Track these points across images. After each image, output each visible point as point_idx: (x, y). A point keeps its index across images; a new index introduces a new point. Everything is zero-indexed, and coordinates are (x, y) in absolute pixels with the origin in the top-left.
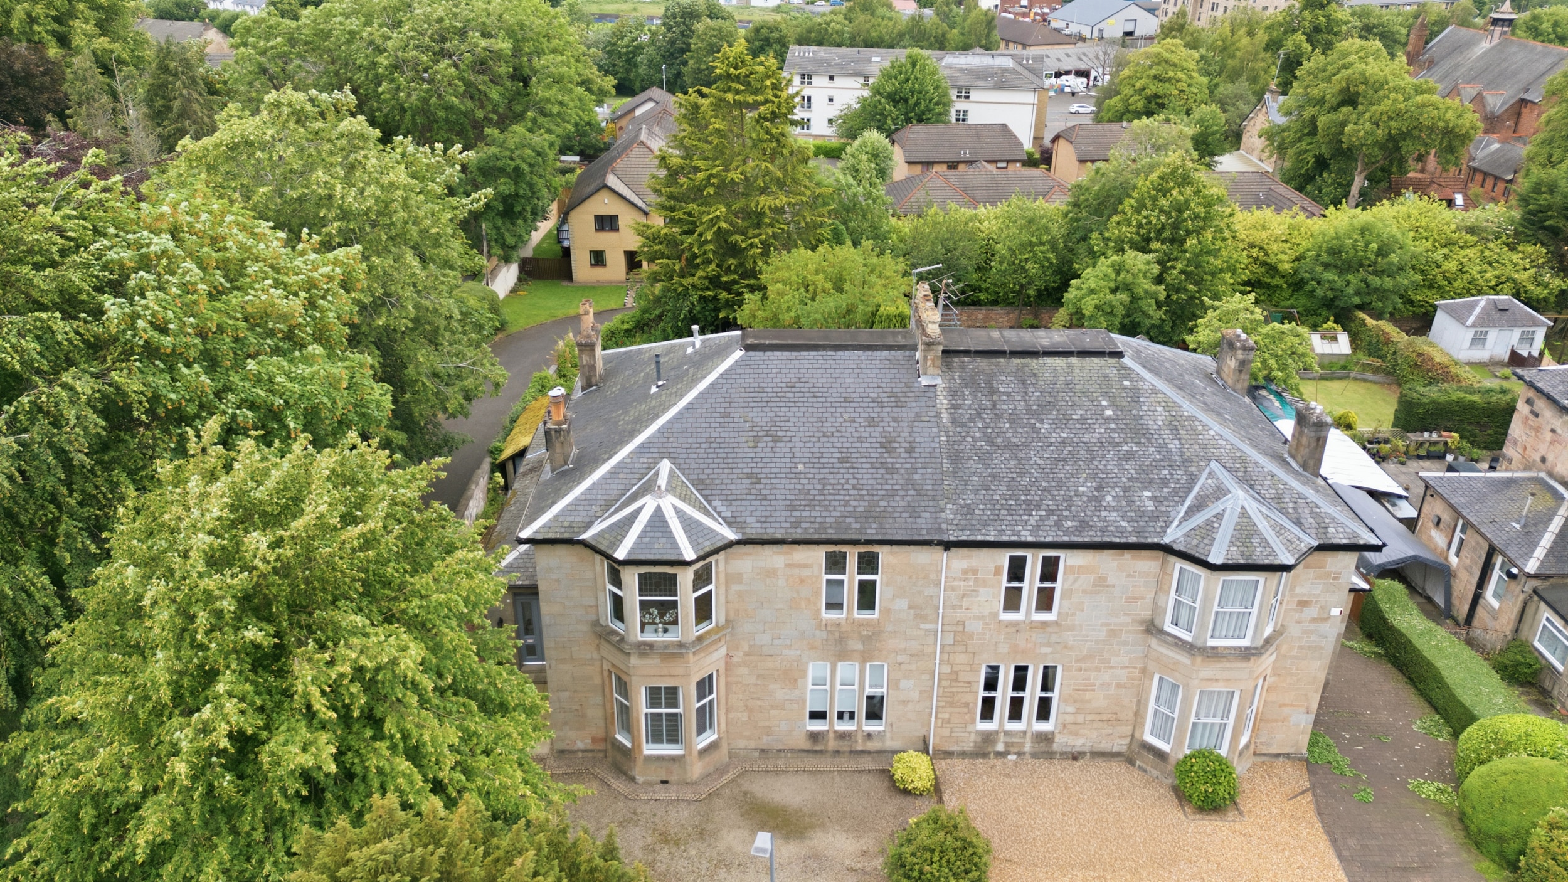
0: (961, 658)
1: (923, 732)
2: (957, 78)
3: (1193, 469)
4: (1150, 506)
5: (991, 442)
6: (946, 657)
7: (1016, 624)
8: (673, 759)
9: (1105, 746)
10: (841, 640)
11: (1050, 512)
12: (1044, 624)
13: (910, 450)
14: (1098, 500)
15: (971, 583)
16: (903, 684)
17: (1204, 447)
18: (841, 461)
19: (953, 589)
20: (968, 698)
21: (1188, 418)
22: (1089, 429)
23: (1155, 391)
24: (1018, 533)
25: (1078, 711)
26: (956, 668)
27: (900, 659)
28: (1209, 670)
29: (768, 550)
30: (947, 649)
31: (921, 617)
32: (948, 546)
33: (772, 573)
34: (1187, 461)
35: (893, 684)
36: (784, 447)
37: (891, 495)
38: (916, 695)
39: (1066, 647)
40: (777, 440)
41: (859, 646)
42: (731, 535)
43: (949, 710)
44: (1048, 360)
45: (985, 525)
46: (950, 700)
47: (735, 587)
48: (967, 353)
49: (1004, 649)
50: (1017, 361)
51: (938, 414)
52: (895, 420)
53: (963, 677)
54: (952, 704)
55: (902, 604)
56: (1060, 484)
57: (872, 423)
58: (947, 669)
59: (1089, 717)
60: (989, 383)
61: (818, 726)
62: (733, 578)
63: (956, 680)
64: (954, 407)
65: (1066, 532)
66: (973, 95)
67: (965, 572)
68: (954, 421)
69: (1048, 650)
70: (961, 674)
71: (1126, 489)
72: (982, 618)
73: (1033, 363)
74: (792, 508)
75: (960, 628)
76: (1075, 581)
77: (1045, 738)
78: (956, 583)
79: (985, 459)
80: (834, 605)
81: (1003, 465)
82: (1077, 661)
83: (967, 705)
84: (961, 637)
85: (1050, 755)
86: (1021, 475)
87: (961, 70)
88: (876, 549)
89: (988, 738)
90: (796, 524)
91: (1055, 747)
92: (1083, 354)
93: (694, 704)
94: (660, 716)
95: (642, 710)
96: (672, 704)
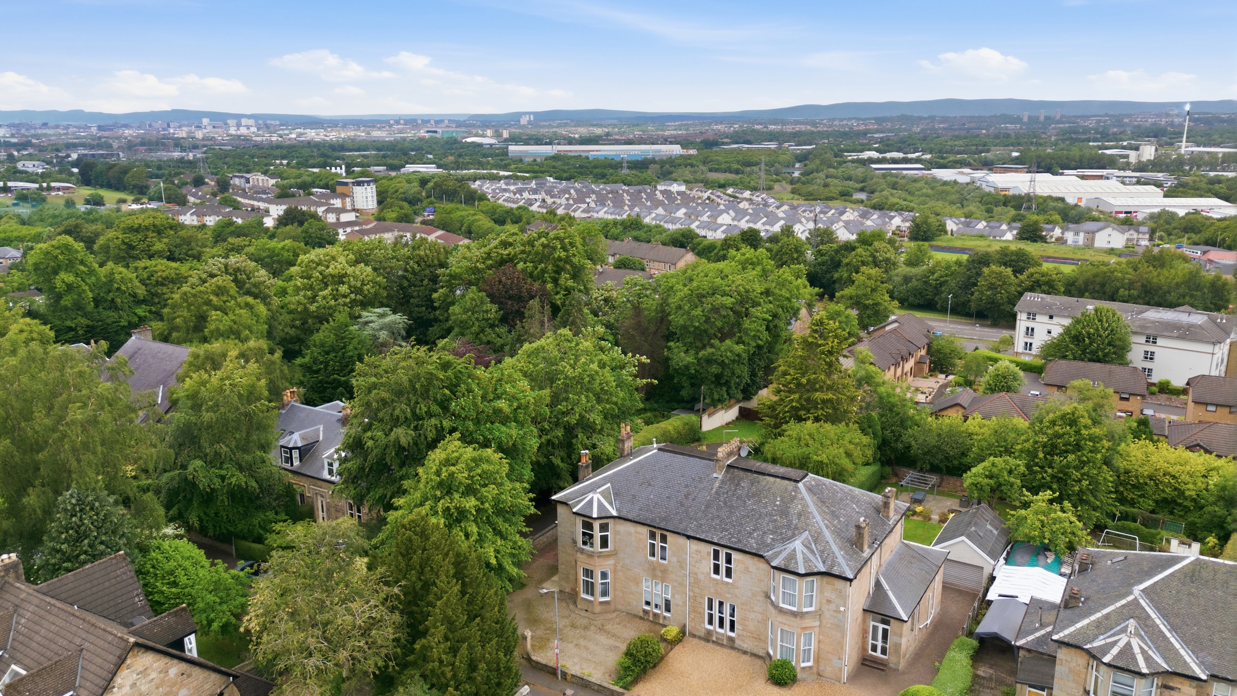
0: (697, 590)
1: (684, 623)
2: (1147, 328)
3: (796, 532)
4: (769, 541)
5: (725, 503)
6: (691, 588)
7: (716, 580)
8: (590, 601)
9: (756, 651)
10: (654, 569)
11: (730, 534)
12: (727, 583)
13: (693, 500)
14: (751, 534)
15: (698, 557)
16: (677, 597)
17: (807, 525)
18: (668, 497)
19: (692, 558)
20: (701, 611)
21: (810, 513)
22: (765, 507)
23: (803, 499)
24: (713, 538)
25: (743, 630)
26: (696, 594)
27: (674, 584)
28: (781, 618)
29: (629, 524)
30: (691, 584)
31: (681, 567)
32: (689, 537)
33: (629, 534)
34: (796, 528)
35: (673, 596)
36: (650, 488)
37: (677, 513)
38: (681, 603)
40: (650, 485)
41: (660, 574)
42: (614, 513)
43: (693, 614)
44: (768, 477)
45: (703, 532)
46: (694, 610)
47: (618, 537)
48: (737, 468)
49: (714, 591)
50: (755, 475)
51: (712, 489)
52: (695, 487)
53: (699, 599)
54: (695, 611)
55: (675, 559)
56: (741, 525)
57: (687, 486)
58: (692, 594)
59: (748, 634)
60: (739, 481)
61: (647, 608)
62: (616, 533)
63: (696, 601)
64: (720, 487)
65: (732, 542)
66: (1160, 341)
67: (696, 551)
68: (716, 493)
69: (731, 597)
70: (697, 598)
71: (764, 533)
72: (706, 575)
73: (761, 477)
74: (641, 510)
75: (696, 577)
76: (737, 566)
77: (731, 639)
78: (693, 555)
79: (719, 508)
80: (653, 555)
81: (724, 513)
82: (741, 604)
83: (700, 614)
84: (696, 582)
85: (733, 648)
86: (728, 518)
87: (1153, 322)
88: (668, 534)
89: (709, 632)
90: (638, 516)
91: (736, 645)
92: (783, 478)
93: (600, 581)
94: (587, 581)
95: (582, 577)
96: (592, 578)
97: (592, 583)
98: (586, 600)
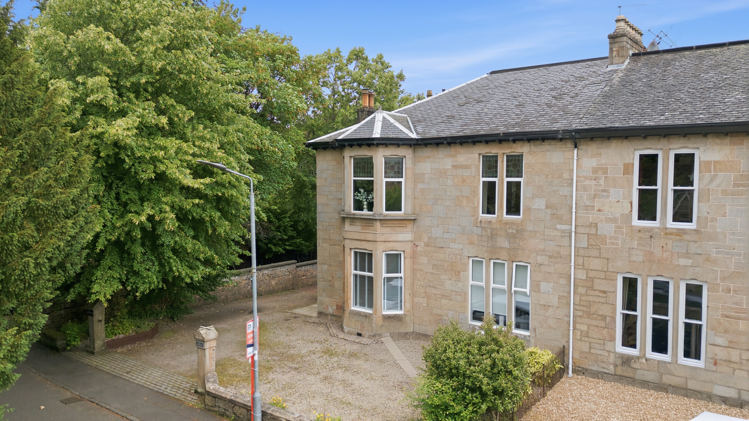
0: (595, 264)
1: (563, 343)
5: (650, 86)
6: (581, 261)
7: (650, 229)
8: (366, 317)
10: (492, 237)
12: (681, 231)
15: (602, 182)
16: (544, 286)
18: (518, 105)
19: (585, 189)
20: (605, 310)
24: (646, 118)
25: (731, 345)
26: (592, 274)
27: (540, 259)
30: (582, 252)
31: (556, 218)
32: (577, 139)
35: (535, 286)
36: (482, 104)
37: (544, 115)
38: (555, 301)
39: (707, 260)
41: (506, 245)
42: (414, 136)
43: (586, 321)
49: (638, 257)
51: (610, 80)
53: (600, 285)
54: (589, 315)
55: (541, 204)
57: (555, 89)
58: (582, 275)
62: (416, 177)
63: (592, 288)
67: (595, 171)
68: (623, 81)
69: (689, 262)
70: (597, 281)
72: (613, 220)
75: (593, 231)
76: (712, 180)
78: (587, 183)
82: (723, 279)
83: (604, 318)
84: (595, 240)
89: (627, 361)
93: (385, 275)
94: (363, 277)
95: (351, 271)
96: (370, 270)
97: (371, 279)
98: (359, 314)
